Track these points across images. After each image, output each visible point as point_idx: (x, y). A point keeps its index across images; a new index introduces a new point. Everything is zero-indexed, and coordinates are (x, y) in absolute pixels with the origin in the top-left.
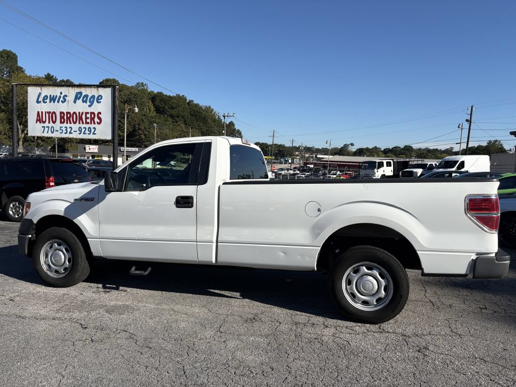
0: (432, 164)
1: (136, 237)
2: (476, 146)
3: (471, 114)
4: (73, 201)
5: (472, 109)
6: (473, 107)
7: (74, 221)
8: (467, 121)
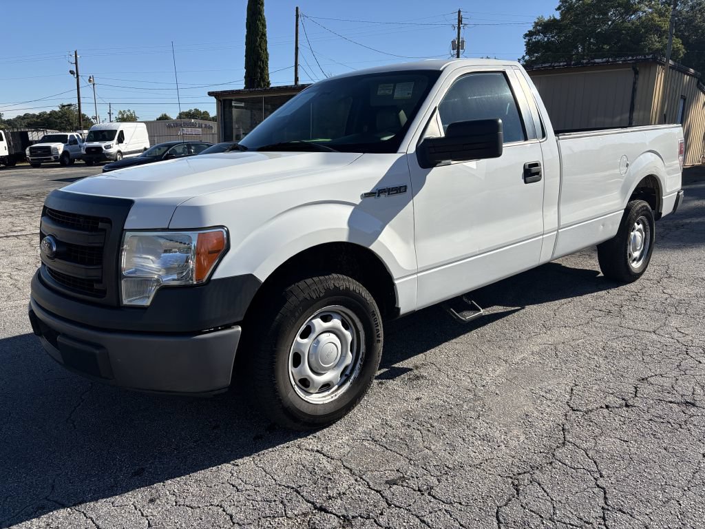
0: (73, 136)
1: (476, 250)
2: (48, 112)
3: (76, 63)
4: (358, 201)
5: (76, 56)
6: (77, 53)
7: (371, 248)
8: (72, 72)
